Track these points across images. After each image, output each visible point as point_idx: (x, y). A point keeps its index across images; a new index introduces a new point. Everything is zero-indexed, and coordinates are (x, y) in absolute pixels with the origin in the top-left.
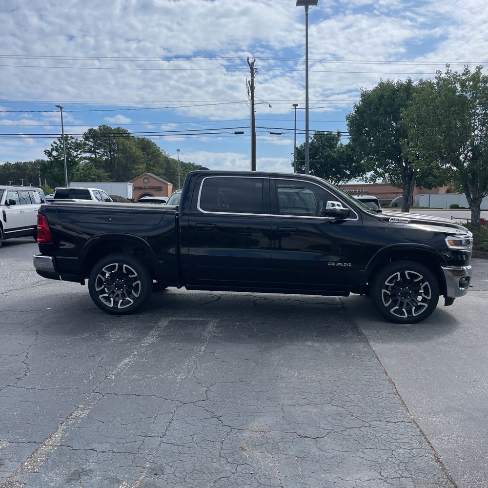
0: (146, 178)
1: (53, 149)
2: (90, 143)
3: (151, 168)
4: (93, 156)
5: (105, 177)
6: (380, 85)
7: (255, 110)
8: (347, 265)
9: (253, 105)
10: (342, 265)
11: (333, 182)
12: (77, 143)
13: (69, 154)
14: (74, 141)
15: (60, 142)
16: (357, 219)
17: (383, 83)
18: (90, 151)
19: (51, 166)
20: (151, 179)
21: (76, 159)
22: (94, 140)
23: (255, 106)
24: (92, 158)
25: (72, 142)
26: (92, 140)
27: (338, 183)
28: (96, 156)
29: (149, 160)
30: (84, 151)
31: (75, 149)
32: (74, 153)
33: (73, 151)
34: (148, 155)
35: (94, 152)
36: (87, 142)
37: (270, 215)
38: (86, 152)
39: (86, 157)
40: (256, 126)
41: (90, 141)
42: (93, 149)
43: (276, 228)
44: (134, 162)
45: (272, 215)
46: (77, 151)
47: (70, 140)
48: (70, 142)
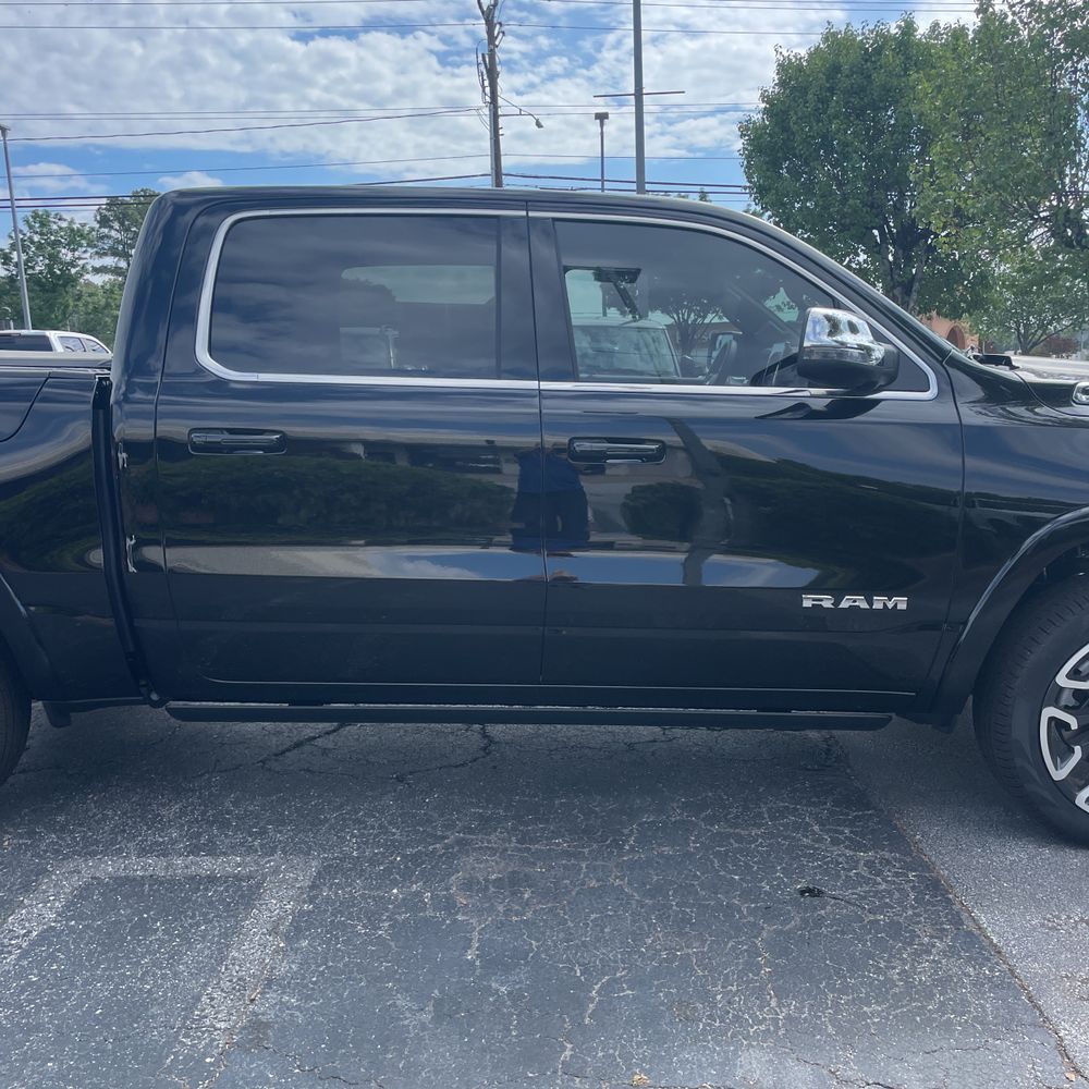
1: (13, 247)
2: (113, 233)
4: (122, 264)
6: (826, 39)
7: (501, 132)
8: (890, 605)
9: (495, 117)
10: (864, 605)
11: (692, 315)
12: (72, 230)
13: (54, 258)
14: (64, 225)
15: (31, 227)
16: (931, 393)
17: (834, 35)
18: (115, 253)
19: (11, 287)
21: (73, 271)
22: (122, 224)
23: (501, 120)
24: (121, 268)
25: (61, 228)
26: (116, 225)
27: (704, 317)
28: (128, 264)
30: (97, 253)
31: (68, 244)
32: (66, 255)
33: (63, 251)
35: (125, 255)
36: (106, 230)
37: (533, 384)
38: (105, 254)
39: (106, 267)
40: (504, 171)
41: (111, 227)
42: (120, 247)
43: (566, 441)
45: (545, 385)
46: (74, 250)
47: (55, 223)
48: (55, 227)
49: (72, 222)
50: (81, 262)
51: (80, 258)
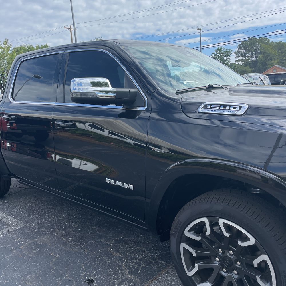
0: (275, 69)
2: (242, 51)
3: (284, 62)
4: (244, 59)
5: (249, 72)
12: (226, 52)
15: (217, 52)
18: (242, 56)
20: (278, 70)
22: (245, 48)
25: (224, 51)
26: (243, 48)
28: (245, 58)
29: (283, 57)
30: (237, 56)
33: (224, 57)
34: (282, 53)
35: (245, 56)
36: (240, 50)
38: (239, 57)
39: (239, 60)
42: (244, 54)
44: (271, 59)
46: (227, 57)
47: (223, 50)
48: (223, 51)
49: (227, 49)
50: (228, 60)
51: (228, 59)
